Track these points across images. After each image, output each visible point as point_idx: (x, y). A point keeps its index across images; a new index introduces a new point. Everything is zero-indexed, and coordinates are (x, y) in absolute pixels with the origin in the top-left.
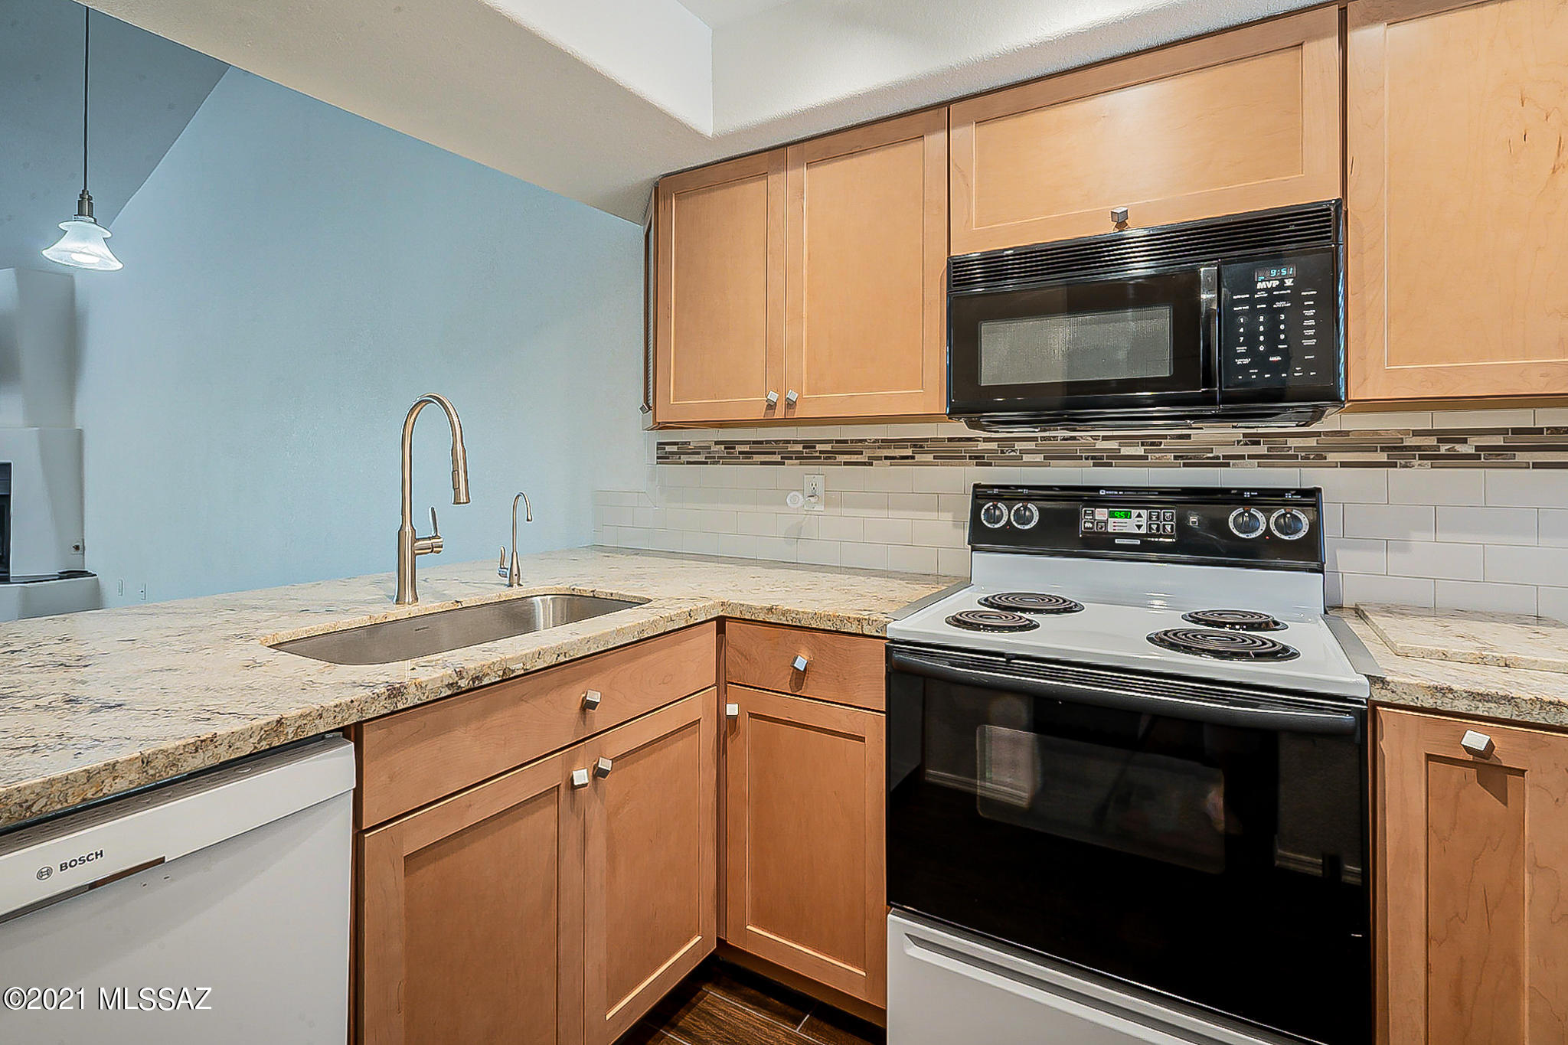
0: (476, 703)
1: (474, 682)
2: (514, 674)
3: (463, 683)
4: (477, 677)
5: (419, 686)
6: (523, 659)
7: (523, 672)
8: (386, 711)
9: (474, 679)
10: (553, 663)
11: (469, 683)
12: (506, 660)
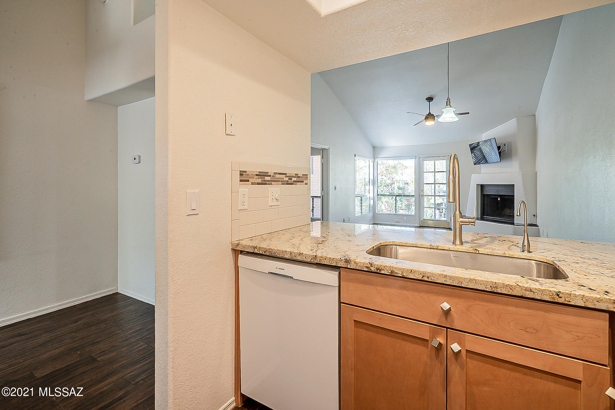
0: (379, 279)
1: (377, 270)
2: (397, 275)
3: (373, 269)
4: (379, 269)
5: (355, 263)
6: (403, 270)
7: (401, 276)
8: (344, 266)
9: (378, 269)
10: (420, 279)
11: (375, 270)
12: (392, 267)
